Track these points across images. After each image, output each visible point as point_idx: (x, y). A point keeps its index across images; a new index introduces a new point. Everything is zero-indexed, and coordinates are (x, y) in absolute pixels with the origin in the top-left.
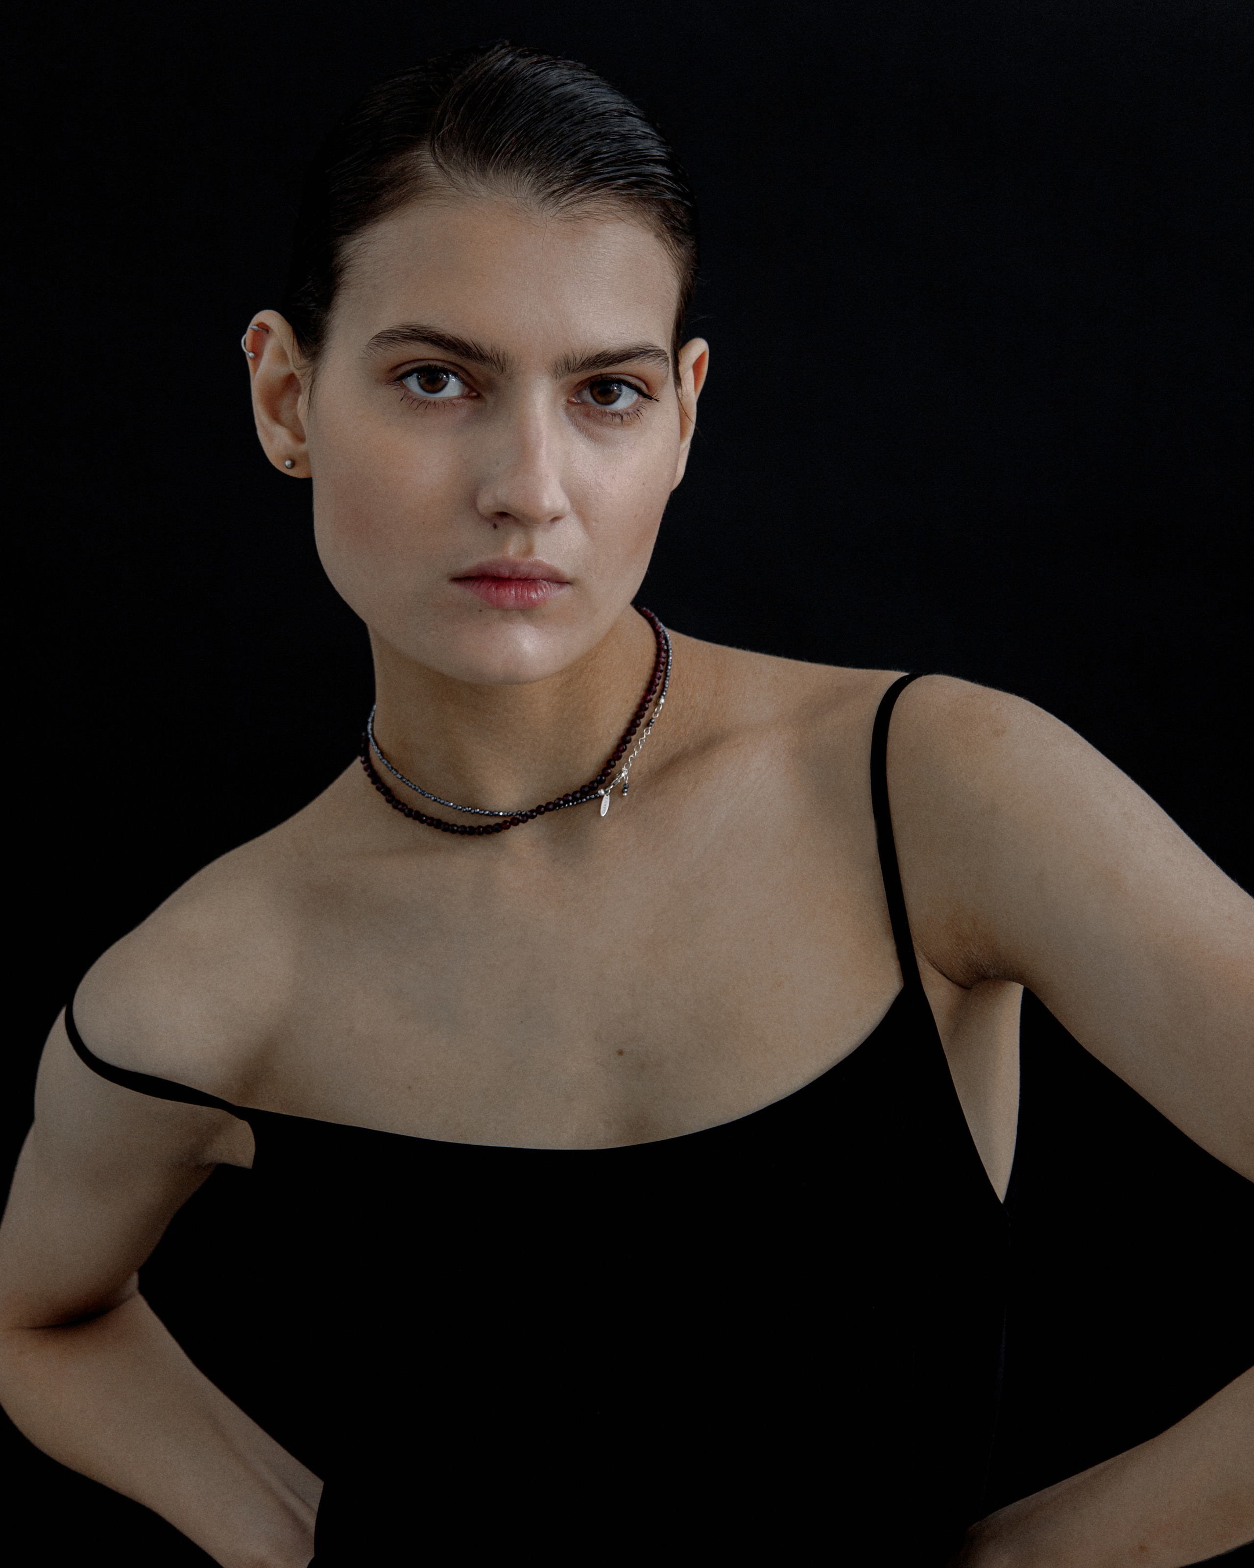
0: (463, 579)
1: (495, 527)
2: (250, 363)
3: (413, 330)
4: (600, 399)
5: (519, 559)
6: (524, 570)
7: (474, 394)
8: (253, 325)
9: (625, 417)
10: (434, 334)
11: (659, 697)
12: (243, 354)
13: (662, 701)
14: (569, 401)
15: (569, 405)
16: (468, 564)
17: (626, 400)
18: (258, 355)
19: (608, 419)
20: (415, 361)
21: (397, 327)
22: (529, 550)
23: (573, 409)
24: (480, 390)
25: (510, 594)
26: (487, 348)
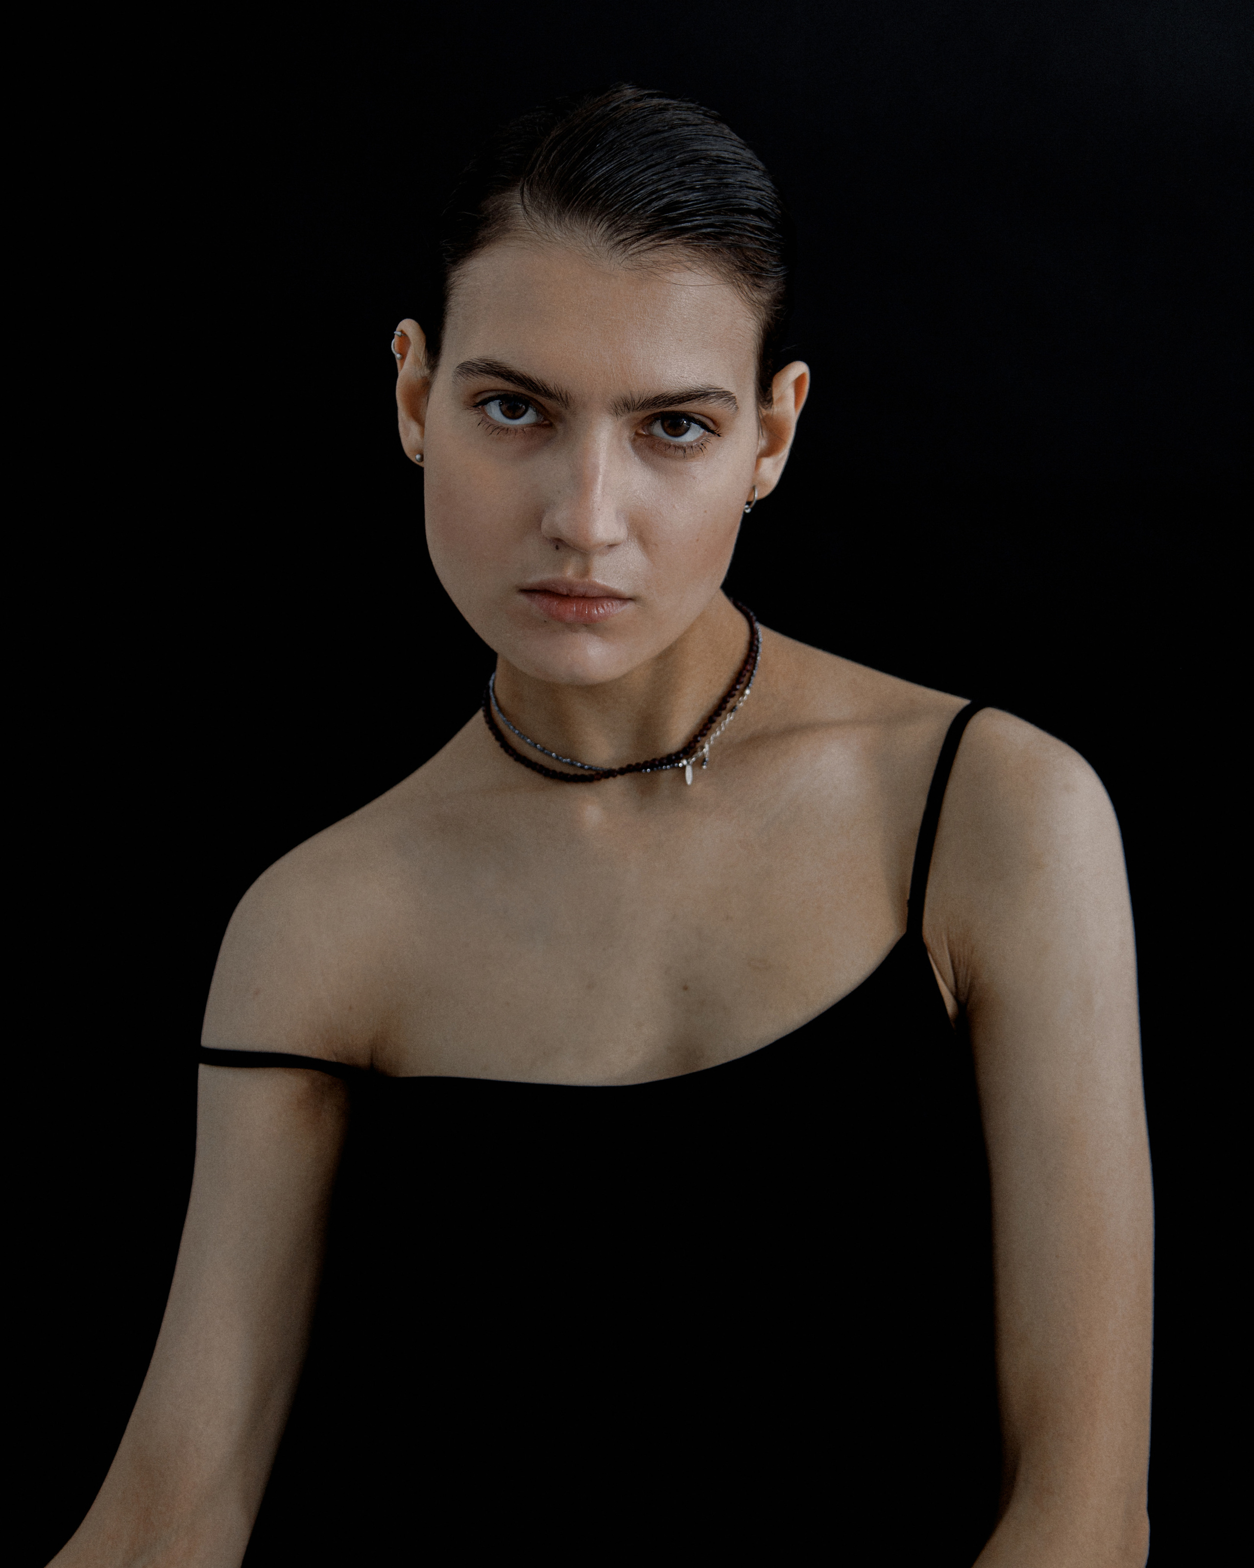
0: (529, 591)
1: (557, 548)
2: (398, 362)
3: (487, 364)
4: (670, 431)
5: (576, 580)
6: (580, 590)
7: (547, 422)
8: (397, 333)
9: (688, 451)
10: (504, 369)
11: (745, 688)
12: (393, 356)
13: (747, 692)
14: (637, 434)
15: (636, 437)
16: (534, 579)
17: (693, 435)
18: (403, 357)
19: (671, 451)
20: (492, 390)
21: (475, 360)
22: (586, 571)
23: (640, 440)
24: (552, 420)
25: (571, 610)
26: (551, 386)
